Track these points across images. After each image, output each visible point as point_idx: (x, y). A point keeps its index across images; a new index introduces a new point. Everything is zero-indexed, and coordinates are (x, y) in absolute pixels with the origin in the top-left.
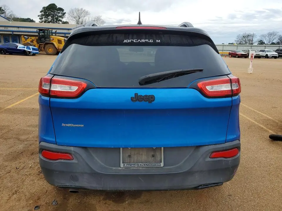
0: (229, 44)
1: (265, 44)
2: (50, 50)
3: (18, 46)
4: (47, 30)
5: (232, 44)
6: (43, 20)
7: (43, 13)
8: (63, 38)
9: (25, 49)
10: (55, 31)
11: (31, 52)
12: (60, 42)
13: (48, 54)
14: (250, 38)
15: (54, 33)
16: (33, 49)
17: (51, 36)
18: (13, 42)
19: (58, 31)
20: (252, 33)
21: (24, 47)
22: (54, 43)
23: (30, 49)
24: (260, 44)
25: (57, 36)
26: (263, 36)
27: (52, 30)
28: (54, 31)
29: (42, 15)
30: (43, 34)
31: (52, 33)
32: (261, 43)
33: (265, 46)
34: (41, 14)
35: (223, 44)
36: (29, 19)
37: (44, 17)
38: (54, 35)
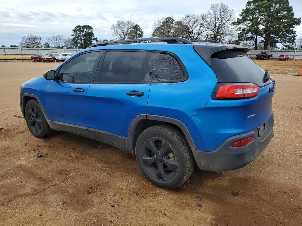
0: (11, 46)
1: (52, 48)
5: (15, 46)
14: (36, 41)
20: (38, 36)
24: (46, 48)
26: (49, 39)
32: (48, 46)
33: (51, 50)
35: (3, 46)
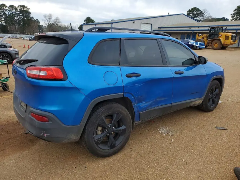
2: (216, 45)
3: (189, 42)
4: (218, 28)
6: (234, 18)
7: (236, 12)
8: (231, 34)
9: (194, 44)
10: (226, 28)
11: (198, 47)
12: (227, 37)
13: (213, 49)
15: (224, 30)
16: (200, 44)
17: (220, 33)
18: (187, 39)
19: (228, 28)
21: (194, 43)
22: (221, 39)
23: (197, 44)
25: (226, 32)
27: (223, 27)
28: (224, 28)
29: (235, 14)
30: (214, 31)
31: (222, 30)
34: (234, 12)
36: (224, 18)
37: (236, 15)
38: (224, 31)
